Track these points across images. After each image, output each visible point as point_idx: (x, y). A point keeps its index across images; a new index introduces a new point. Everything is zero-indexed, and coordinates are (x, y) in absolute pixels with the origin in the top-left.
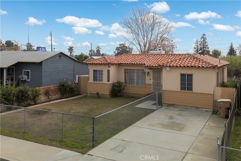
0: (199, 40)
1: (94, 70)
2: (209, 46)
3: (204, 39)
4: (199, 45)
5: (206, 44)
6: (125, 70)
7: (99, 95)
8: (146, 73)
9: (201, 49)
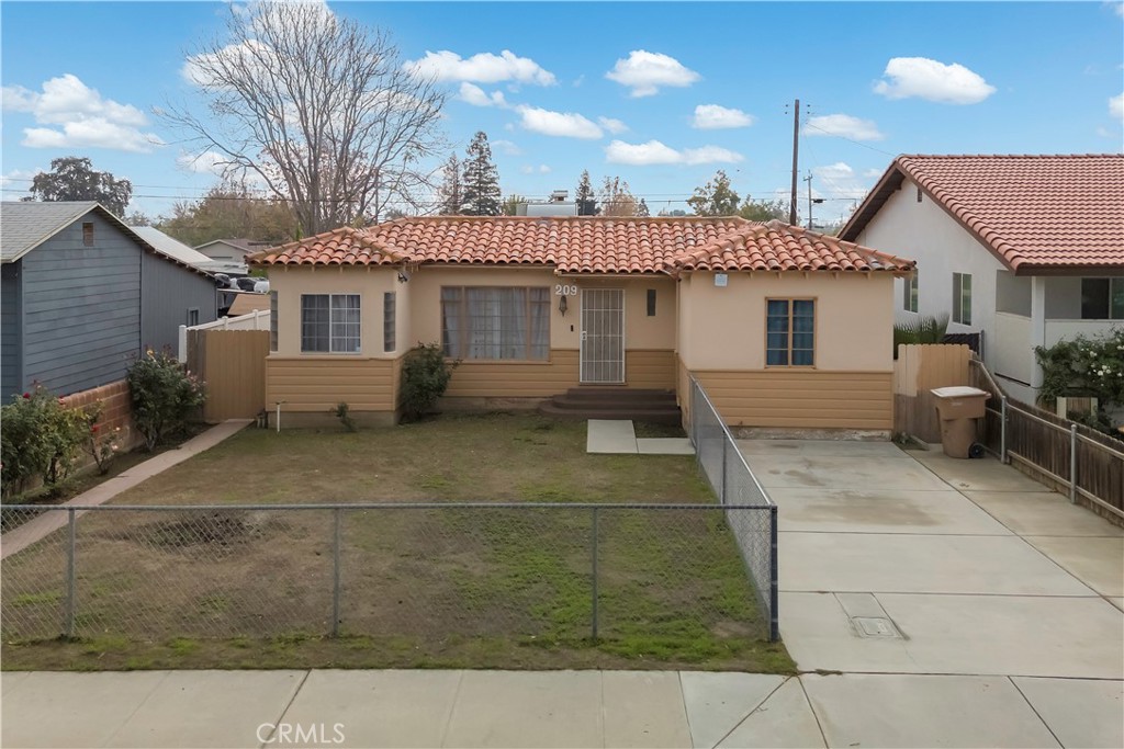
0: (462, 156)
1: (306, 299)
2: (500, 184)
3: (481, 152)
4: (461, 177)
5: (490, 174)
6: (445, 289)
7: (348, 415)
8: (549, 303)
9: (469, 196)
